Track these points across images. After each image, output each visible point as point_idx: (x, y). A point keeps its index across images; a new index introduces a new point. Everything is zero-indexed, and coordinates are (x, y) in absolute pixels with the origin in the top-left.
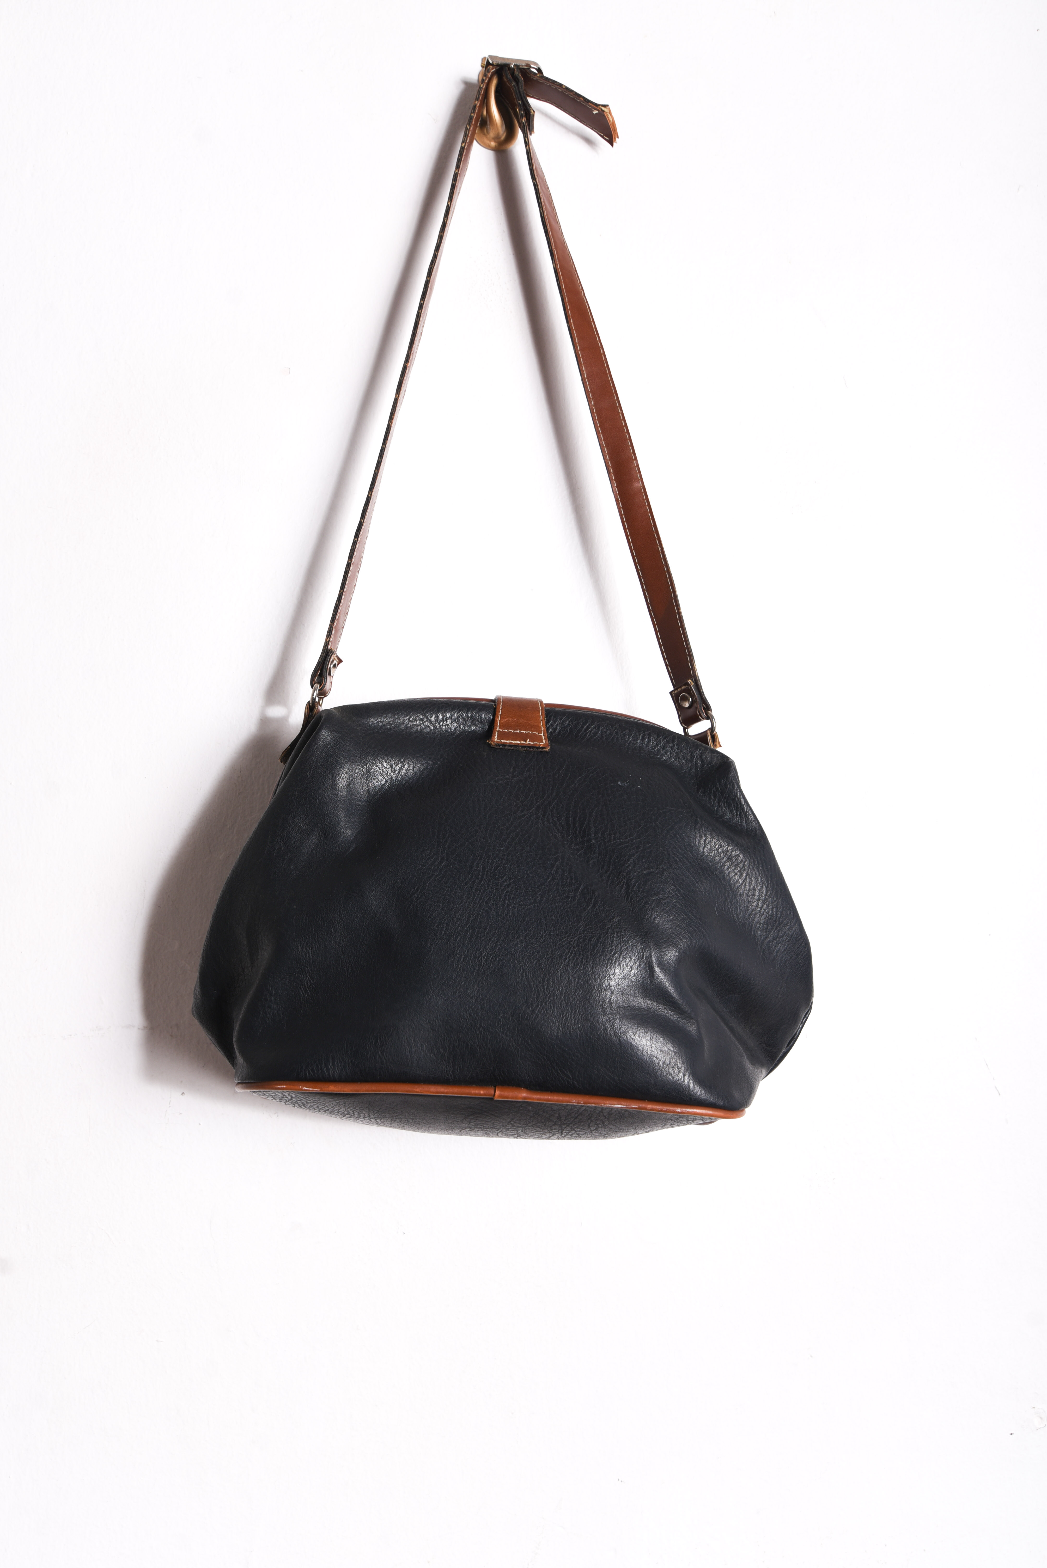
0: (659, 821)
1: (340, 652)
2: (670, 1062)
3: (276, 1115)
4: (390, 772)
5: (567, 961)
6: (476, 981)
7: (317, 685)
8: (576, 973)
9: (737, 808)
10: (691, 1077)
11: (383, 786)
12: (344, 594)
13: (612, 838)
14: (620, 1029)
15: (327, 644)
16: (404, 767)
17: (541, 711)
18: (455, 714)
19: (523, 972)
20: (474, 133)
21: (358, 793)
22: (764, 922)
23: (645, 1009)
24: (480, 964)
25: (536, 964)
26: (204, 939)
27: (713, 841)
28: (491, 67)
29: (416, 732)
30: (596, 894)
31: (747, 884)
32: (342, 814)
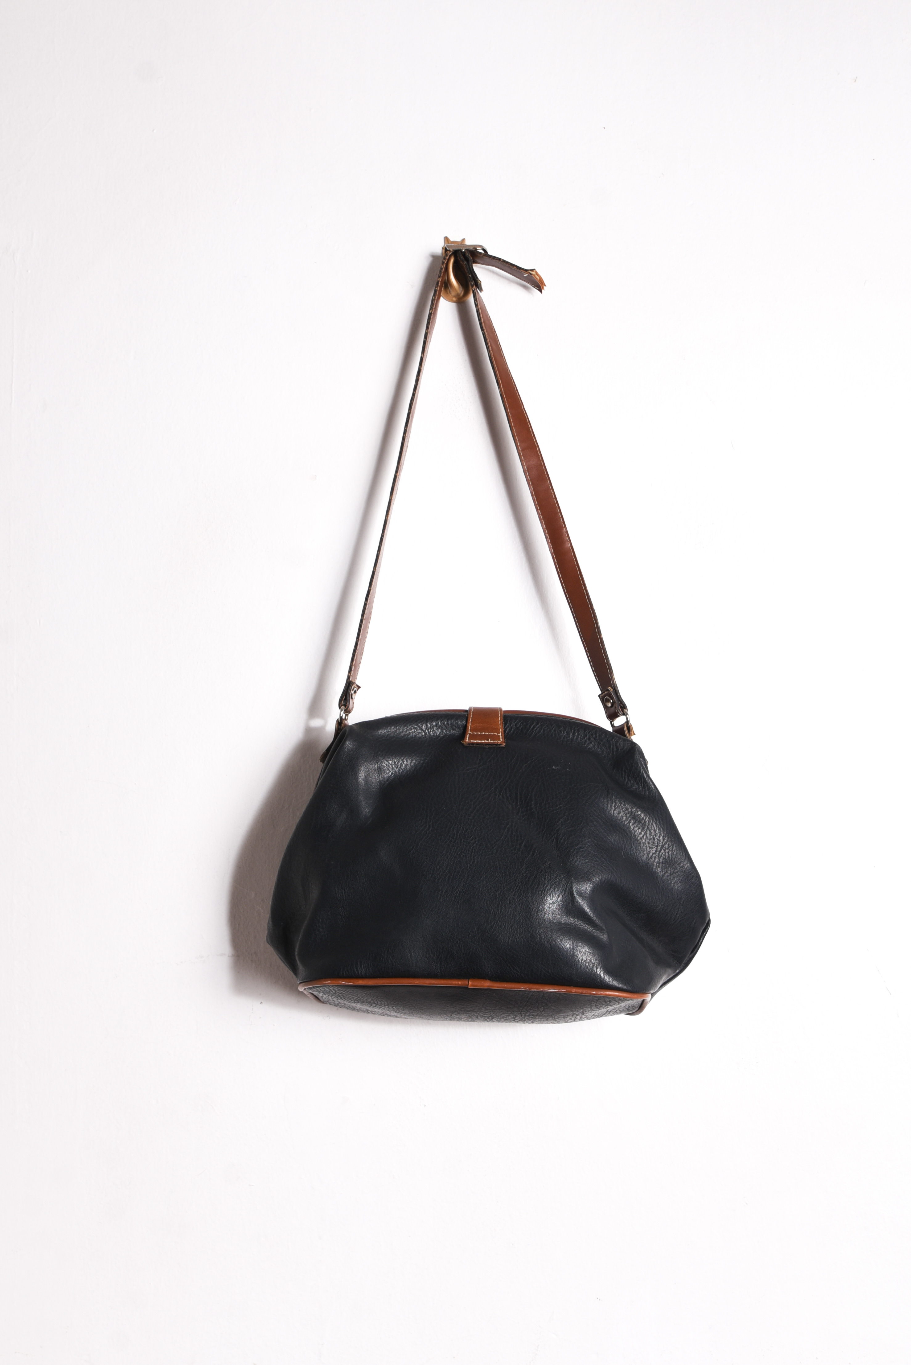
0: (581, 793)
1: (358, 682)
2: (586, 959)
3: (328, 1018)
4: (394, 767)
5: (513, 893)
6: (453, 908)
7: (343, 707)
8: (520, 900)
9: (641, 781)
10: (601, 969)
11: (389, 777)
12: (359, 641)
13: (547, 807)
14: (551, 938)
15: (349, 677)
16: (404, 763)
17: (500, 718)
18: (439, 723)
19: (484, 901)
20: (440, 291)
21: (373, 783)
22: (663, 862)
23: (569, 924)
24: (455, 897)
25: (493, 895)
26: (273, 888)
27: (620, 805)
28: (448, 252)
29: (412, 738)
30: (534, 846)
31: (648, 835)
32: (362, 798)
